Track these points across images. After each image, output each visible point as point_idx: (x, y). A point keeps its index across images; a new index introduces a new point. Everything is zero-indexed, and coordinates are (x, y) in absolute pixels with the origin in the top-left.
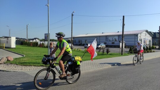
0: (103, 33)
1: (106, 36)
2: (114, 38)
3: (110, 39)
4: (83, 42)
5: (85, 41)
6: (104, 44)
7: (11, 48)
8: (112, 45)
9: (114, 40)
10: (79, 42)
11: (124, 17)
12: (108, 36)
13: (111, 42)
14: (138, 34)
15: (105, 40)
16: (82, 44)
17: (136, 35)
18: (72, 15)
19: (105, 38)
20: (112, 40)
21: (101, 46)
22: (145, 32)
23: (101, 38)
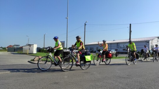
0: (114, 40)
1: (118, 43)
2: (126, 45)
3: (122, 46)
4: (95, 49)
5: (96, 48)
6: (114, 50)
7: (33, 54)
8: (123, 51)
9: (126, 47)
10: (91, 49)
11: (130, 24)
12: (119, 43)
13: (122, 49)
14: (149, 41)
15: (116, 47)
16: (94, 51)
17: (148, 42)
18: (85, 25)
19: (116, 45)
20: (123, 47)
21: (112, 52)
22: (157, 39)
23: (112, 45)
